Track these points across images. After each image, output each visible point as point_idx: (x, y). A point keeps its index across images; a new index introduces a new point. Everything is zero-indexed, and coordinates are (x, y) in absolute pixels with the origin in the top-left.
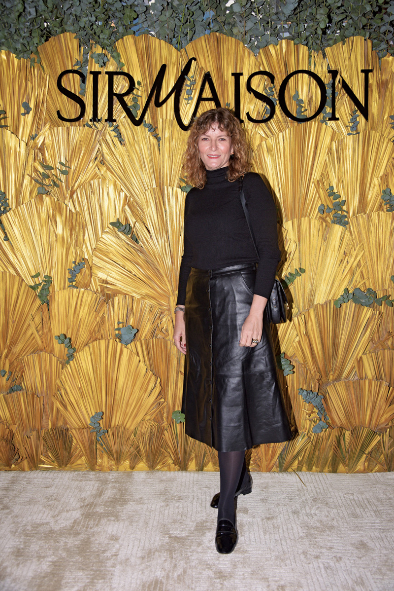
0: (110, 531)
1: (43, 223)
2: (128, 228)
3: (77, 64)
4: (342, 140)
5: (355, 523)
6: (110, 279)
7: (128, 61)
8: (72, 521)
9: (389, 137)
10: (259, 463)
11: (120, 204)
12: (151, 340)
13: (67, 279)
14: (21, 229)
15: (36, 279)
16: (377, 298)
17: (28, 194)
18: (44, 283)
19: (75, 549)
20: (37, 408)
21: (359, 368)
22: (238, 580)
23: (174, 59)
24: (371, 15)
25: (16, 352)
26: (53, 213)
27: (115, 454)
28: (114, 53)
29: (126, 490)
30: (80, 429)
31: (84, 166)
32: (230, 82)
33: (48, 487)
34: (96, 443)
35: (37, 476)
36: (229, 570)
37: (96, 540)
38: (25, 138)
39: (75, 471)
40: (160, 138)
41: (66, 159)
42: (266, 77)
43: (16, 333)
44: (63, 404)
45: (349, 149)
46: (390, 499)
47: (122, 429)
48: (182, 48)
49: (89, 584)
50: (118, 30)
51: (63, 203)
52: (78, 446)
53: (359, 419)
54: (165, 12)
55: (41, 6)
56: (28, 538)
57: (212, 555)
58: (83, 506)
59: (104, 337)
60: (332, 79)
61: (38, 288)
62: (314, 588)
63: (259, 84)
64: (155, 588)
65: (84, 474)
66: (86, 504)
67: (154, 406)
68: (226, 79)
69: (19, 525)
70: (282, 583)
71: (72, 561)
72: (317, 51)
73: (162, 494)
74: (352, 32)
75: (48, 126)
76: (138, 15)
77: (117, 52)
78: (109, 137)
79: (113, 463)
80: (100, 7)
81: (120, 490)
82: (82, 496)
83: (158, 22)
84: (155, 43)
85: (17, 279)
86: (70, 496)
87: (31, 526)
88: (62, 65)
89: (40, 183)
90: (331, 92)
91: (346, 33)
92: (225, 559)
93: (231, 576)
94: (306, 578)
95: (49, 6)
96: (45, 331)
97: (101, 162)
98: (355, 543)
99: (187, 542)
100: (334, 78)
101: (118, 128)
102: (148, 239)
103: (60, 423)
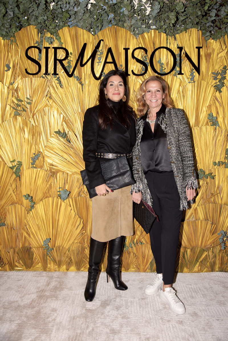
0: (52, 306)
1: (17, 132)
2: (64, 135)
3: (36, 43)
4: (185, 86)
5: (191, 301)
6: (54, 163)
7: (65, 41)
8: (31, 300)
9: (212, 84)
10: (139, 267)
11: (60, 121)
12: (78, 198)
13: (30, 163)
14: (5, 135)
15: (13, 163)
16: (206, 174)
17: (9, 115)
18: (18, 166)
19: (32, 316)
20: (13, 236)
21: (195, 214)
22: (123, 335)
23: (91, 40)
24: (201, 17)
25: (1, 205)
26: (23, 126)
27: (57, 262)
28: (57, 37)
29: (63, 282)
30: (37, 248)
31: (40, 100)
32: (122, 53)
33: (19, 281)
34: (47, 256)
35: (13, 274)
36: (119, 329)
37: (44, 311)
38: (7, 84)
39: (35, 271)
40: (83, 84)
41: (30, 96)
42: (142, 50)
43: (2, 194)
44: (28, 233)
45: (189, 91)
46: (212, 287)
47: (61, 248)
48: (96, 34)
49: (38, 337)
50: (60, 24)
51: (28, 121)
52: (37, 257)
53: (195, 243)
54: (86, 14)
55: (16, 11)
56: (5, 310)
57: (109, 320)
58: (38, 291)
59: (51, 196)
60: (180, 52)
61: (14, 168)
62: (166, 339)
63: (139, 54)
64: (75, 339)
65: (40, 273)
66: (40, 290)
67: (79, 235)
68: (120, 52)
69: (1, 302)
70: (148, 336)
71: (29, 323)
72: (171, 36)
73: (83, 285)
74: (191, 26)
75: (20, 77)
76: (70, 16)
77: (59, 36)
78: (54, 84)
79: (57, 267)
80: (49, 11)
81: (59, 282)
82: (38, 286)
83: (82, 19)
84: (80, 31)
85: (3, 163)
86: (31, 286)
87: (8, 303)
88: (28, 43)
89: (15, 109)
90: (179, 59)
91: (187, 27)
92: (116, 322)
93: (119, 332)
94: (162, 333)
95: (21, 11)
96: (18, 192)
97: (49, 98)
98: (190, 313)
99: (96, 313)
100: (181, 51)
101: (60, 78)
102: (76, 141)
103: (27, 245)
